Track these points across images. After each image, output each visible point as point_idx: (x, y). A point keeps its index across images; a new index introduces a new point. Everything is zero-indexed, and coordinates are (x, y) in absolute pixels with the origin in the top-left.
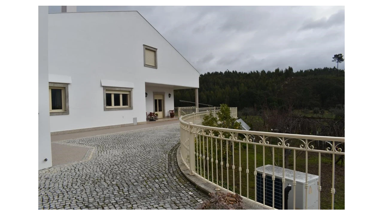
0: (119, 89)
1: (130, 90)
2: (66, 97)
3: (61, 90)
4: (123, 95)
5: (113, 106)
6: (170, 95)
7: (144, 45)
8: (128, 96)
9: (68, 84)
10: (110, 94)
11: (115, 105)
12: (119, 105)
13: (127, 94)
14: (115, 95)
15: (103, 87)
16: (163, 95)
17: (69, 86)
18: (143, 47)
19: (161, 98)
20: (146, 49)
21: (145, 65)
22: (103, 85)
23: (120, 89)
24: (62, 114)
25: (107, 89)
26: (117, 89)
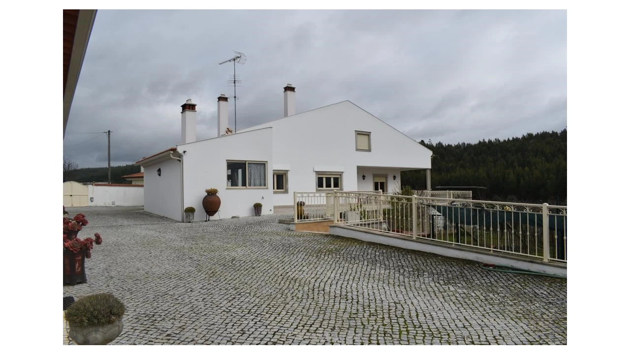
0: (329, 173)
1: (341, 174)
2: (287, 180)
3: (283, 175)
4: (334, 178)
5: (324, 188)
6: (394, 178)
7: (355, 131)
8: (339, 179)
9: (288, 171)
10: (322, 178)
11: (326, 187)
12: (330, 187)
13: (338, 178)
14: (327, 178)
15: (316, 172)
16: (386, 177)
17: (289, 172)
18: (354, 132)
19: (383, 180)
20: (358, 134)
21: (357, 150)
22: (315, 170)
23: (331, 173)
24: (283, 193)
25: (319, 173)
26: (328, 173)
